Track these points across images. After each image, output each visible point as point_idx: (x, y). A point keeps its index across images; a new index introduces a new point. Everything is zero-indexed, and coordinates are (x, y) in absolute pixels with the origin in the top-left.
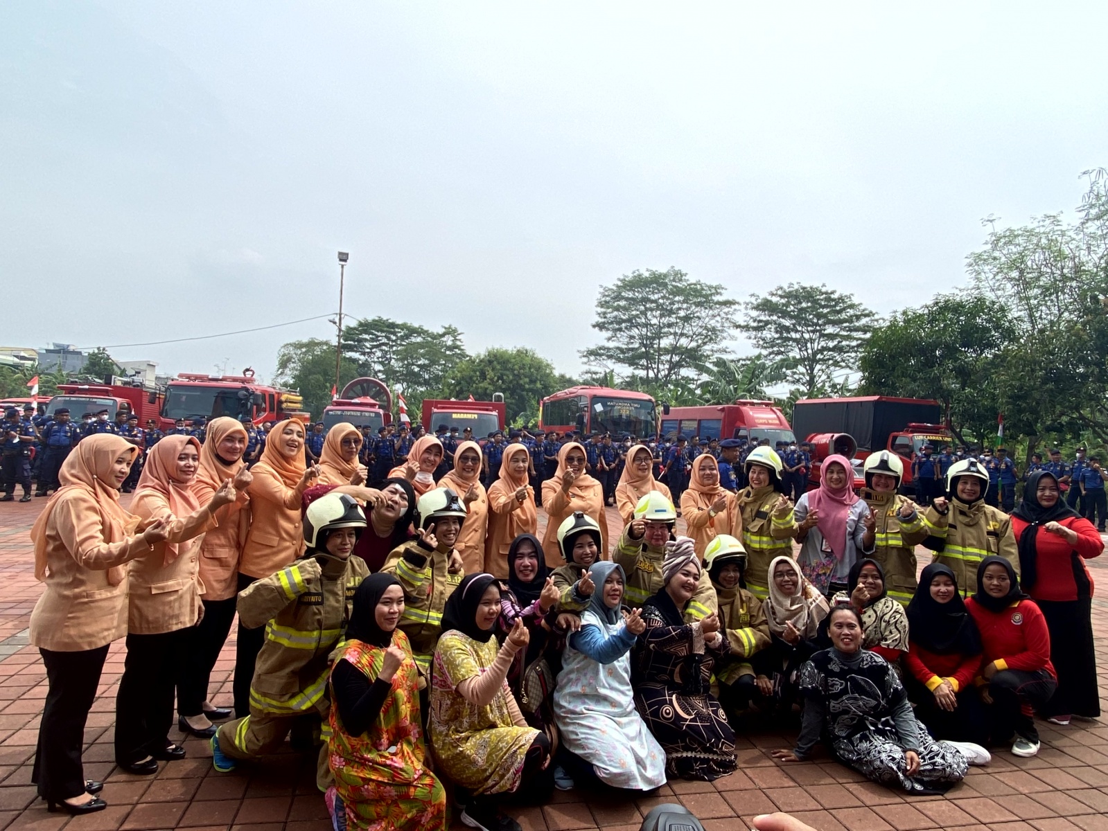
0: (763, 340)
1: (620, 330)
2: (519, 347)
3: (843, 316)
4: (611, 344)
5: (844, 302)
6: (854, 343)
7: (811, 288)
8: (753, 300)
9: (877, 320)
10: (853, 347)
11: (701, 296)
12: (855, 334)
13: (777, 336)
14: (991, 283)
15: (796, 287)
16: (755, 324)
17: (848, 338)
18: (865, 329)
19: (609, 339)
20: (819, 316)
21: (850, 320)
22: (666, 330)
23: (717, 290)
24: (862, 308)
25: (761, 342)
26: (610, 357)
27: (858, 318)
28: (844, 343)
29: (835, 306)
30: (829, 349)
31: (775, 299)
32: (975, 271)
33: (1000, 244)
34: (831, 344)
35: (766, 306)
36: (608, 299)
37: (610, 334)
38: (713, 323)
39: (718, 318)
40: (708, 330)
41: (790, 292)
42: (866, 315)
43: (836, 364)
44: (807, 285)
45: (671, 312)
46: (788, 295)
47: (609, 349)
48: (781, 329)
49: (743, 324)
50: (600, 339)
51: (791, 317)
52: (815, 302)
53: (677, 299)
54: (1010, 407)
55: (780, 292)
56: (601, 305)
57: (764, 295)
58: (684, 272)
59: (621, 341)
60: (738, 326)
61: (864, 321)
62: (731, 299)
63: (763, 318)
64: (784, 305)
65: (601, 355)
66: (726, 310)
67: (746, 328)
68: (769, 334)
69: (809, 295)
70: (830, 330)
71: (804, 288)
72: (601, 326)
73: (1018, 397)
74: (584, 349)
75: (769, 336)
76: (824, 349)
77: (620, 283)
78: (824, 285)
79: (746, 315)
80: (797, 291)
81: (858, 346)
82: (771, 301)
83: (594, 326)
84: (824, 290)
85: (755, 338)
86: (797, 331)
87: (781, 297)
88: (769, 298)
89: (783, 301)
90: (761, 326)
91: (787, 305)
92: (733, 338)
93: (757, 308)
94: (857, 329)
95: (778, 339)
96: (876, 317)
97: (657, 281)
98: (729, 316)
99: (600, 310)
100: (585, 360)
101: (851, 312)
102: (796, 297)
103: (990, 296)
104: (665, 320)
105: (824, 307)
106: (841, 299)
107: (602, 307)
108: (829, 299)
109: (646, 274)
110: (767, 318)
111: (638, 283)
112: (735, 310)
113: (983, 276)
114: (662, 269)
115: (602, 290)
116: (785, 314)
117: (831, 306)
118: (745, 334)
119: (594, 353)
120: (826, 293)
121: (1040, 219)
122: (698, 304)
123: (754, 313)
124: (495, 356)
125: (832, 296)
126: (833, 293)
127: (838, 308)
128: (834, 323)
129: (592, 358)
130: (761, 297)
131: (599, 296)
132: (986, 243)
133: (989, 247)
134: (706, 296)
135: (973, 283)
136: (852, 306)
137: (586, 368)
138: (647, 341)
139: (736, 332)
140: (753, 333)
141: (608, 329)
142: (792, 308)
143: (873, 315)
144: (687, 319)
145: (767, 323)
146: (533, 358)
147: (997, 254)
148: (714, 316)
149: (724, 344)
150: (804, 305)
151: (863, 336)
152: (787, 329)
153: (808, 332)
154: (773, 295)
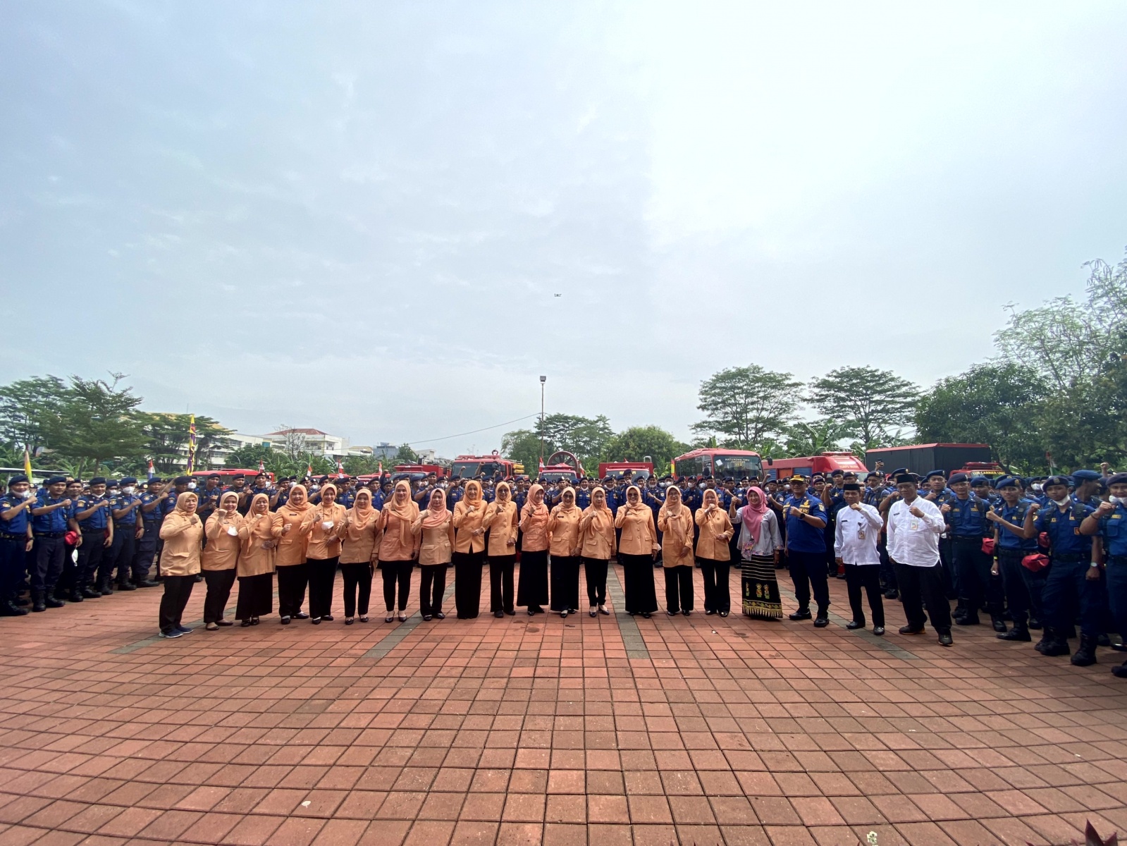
0: (825, 408)
1: (717, 409)
2: (649, 425)
3: (886, 387)
4: (711, 419)
5: (885, 377)
6: (898, 406)
7: (859, 369)
8: (814, 381)
9: (914, 388)
10: (897, 409)
11: (775, 382)
12: (897, 399)
13: (835, 405)
14: (1017, 352)
15: (847, 369)
16: (818, 398)
17: (892, 402)
18: (905, 395)
19: (709, 416)
20: (867, 388)
21: (892, 389)
22: (750, 407)
23: (787, 377)
24: (901, 380)
25: (824, 410)
26: (711, 428)
27: (898, 387)
28: (890, 406)
29: (879, 380)
30: (878, 412)
31: (831, 379)
32: (1003, 345)
33: (1021, 323)
34: (879, 408)
35: (825, 384)
36: (707, 389)
37: (709, 412)
38: (785, 399)
39: (789, 396)
40: (782, 405)
41: (842, 373)
42: (906, 385)
43: (885, 422)
44: (855, 367)
45: (752, 395)
46: (841, 376)
47: (710, 422)
48: (838, 399)
49: (808, 398)
50: (704, 416)
51: (845, 391)
52: (862, 378)
53: (757, 385)
54: (1054, 445)
55: (835, 374)
56: (702, 393)
57: (822, 377)
58: (760, 366)
59: (719, 416)
60: (805, 400)
61: (904, 389)
62: (797, 382)
63: (823, 393)
64: (838, 383)
65: (705, 427)
66: (795, 390)
67: (812, 400)
68: (829, 404)
69: (857, 374)
70: (877, 397)
71: (853, 370)
72: (703, 408)
73: (1059, 437)
74: (693, 423)
75: (829, 405)
76: (873, 412)
77: (714, 378)
78: (868, 366)
79: (811, 391)
80: (847, 372)
81: (901, 407)
82: (828, 381)
83: (698, 408)
84: (869, 369)
85: (819, 407)
86: (851, 400)
87: (836, 377)
88: (827, 378)
89: (838, 380)
90: (823, 399)
91: (841, 382)
92: (802, 409)
93: (818, 386)
94: (899, 396)
95: (836, 407)
96: (913, 385)
97: (741, 374)
98: (798, 394)
99: (702, 397)
100: (694, 431)
101: (893, 383)
102: (847, 376)
103: (1018, 362)
104: (750, 400)
105: (869, 382)
106: (883, 375)
107: (703, 394)
108: (873, 376)
109: (734, 370)
110: (827, 393)
111: (728, 376)
112: (802, 389)
113: (1009, 348)
114: (744, 366)
115: (702, 383)
116: (840, 389)
117: (876, 381)
118: (812, 405)
119: (700, 426)
120: (871, 372)
121: (1051, 301)
122: (773, 387)
123: (817, 390)
124: (634, 432)
125: (876, 373)
126: (875, 371)
127: (881, 382)
128: (880, 392)
129: (699, 429)
130: (820, 378)
131: (701, 387)
132: (1009, 323)
133: (1011, 325)
134: (779, 381)
135: (1001, 353)
136: (892, 379)
137: (695, 436)
138: (738, 416)
139: (804, 404)
140: (817, 404)
141: (708, 409)
142: (845, 384)
143: (911, 384)
144: (765, 398)
145: (827, 396)
146: (659, 432)
147: (1019, 330)
148: (785, 395)
149: (795, 413)
150: (854, 381)
151: (904, 400)
152: (843, 400)
153: (860, 400)
154: (829, 376)
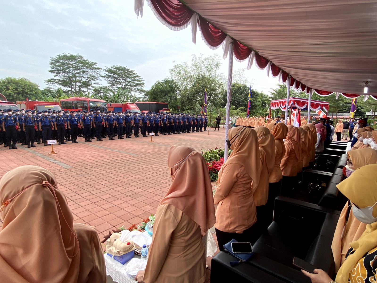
0: (109, 81)
1: (59, 73)
3: (132, 76)
4: (55, 78)
5: (132, 72)
7: (123, 67)
8: (106, 68)
9: (141, 79)
11: (89, 66)
12: (135, 82)
13: (113, 80)
15: (119, 66)
16: (107, 76)
17: (133, 82)
18: (138, 81)
19: (55, 76)
20: (125, 75)
22: (77, 75)
23: (95, 64)
24: (137, 75)
26: (56, 83)
27: (136, 77)
28: (132, 84)
29: (130, 73)
30: (128, 85)
32: (171, 73)
33: (176, 67)
35: (110, 71)
36: (54, 62)
37: (55, 74)
38: (93, 74)
39: (95, 73)
40: (92, 76)
41: (117, 67)
43: (131, 90)
45: (77, 69)
47: (56, 80)
48: (114, 78)
49: (103, 76)
50: (52, 76)
51: (117, 75)
52: (124, 71)
53: (80, 65)
55: (114, 67)
56: (51, 64)
58: (82, 56)
59: (60, 77)
60: (101, 76)
61: (138, 78)
62: (99, 67)
63: (109, 74)
65: (53, 82)
66: (98, 71)
69: (122, 69)
70: (128, 80)
71: (121, 67)
72: (52, 72)
75: (111, 80)
77: (58, 57)
78: (126, 67)
79: (104, 73)
81: (136, 85)
83: (49, 71)
85: (107, 80)
86: (119, 79)
87: (114, 68)
89: (115, 70)
90: (109, 77)
92: (101, 80)
93: (107, 71)
97: (73, 58)
98: (99, 73)
99: (51, 66)
100: (47, 83)
101: (134, 75)
102: (119, 69)
104: (76, 71)
105: (126, 73)
108: (128, 71)
109: (69, 55)
111: (65, 57)
112: (101, 71)
114: (75, 54)
115: (51, 59)
117: (128, 73)
118: (104, 79)
119: (51, 81)
120: (127, 69)
121: (183, 63)
122: (87, 67)
123: (107, 73)
124: (11, 80)
126: (129, 69)
128: (129, 78)
129: (50, 83)
130: (108, 68)
131: (50, 61)
133: (174, 68)
137: (48, 86)
138: (70, 79)
139: (101, 78)
140: (106, 79)
141: (54, 73)
142: (118, 72)
143: (140, 77)
144: (84, 72)
146: (29, 82)
148: (93, 72)
149: (97, 81)
150: (121, 72)
151: (137, 83)
152: (117, 78)
153: (123, 80)
154: (112, 68)
